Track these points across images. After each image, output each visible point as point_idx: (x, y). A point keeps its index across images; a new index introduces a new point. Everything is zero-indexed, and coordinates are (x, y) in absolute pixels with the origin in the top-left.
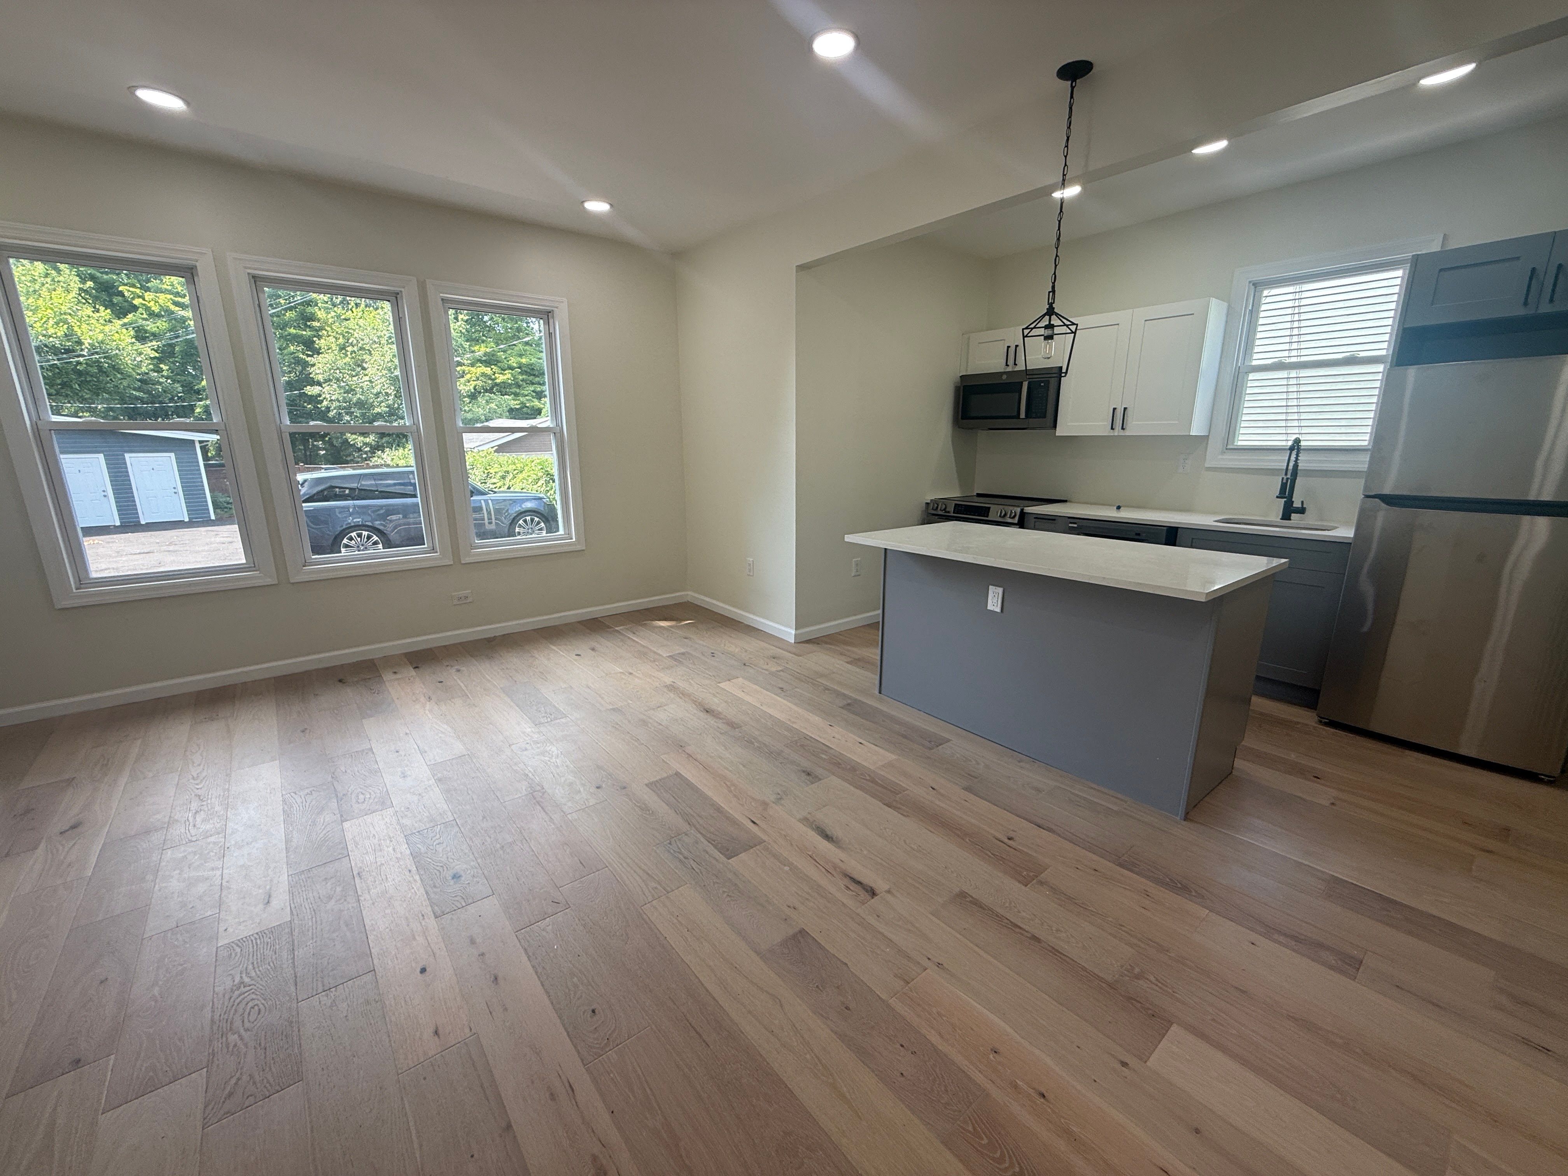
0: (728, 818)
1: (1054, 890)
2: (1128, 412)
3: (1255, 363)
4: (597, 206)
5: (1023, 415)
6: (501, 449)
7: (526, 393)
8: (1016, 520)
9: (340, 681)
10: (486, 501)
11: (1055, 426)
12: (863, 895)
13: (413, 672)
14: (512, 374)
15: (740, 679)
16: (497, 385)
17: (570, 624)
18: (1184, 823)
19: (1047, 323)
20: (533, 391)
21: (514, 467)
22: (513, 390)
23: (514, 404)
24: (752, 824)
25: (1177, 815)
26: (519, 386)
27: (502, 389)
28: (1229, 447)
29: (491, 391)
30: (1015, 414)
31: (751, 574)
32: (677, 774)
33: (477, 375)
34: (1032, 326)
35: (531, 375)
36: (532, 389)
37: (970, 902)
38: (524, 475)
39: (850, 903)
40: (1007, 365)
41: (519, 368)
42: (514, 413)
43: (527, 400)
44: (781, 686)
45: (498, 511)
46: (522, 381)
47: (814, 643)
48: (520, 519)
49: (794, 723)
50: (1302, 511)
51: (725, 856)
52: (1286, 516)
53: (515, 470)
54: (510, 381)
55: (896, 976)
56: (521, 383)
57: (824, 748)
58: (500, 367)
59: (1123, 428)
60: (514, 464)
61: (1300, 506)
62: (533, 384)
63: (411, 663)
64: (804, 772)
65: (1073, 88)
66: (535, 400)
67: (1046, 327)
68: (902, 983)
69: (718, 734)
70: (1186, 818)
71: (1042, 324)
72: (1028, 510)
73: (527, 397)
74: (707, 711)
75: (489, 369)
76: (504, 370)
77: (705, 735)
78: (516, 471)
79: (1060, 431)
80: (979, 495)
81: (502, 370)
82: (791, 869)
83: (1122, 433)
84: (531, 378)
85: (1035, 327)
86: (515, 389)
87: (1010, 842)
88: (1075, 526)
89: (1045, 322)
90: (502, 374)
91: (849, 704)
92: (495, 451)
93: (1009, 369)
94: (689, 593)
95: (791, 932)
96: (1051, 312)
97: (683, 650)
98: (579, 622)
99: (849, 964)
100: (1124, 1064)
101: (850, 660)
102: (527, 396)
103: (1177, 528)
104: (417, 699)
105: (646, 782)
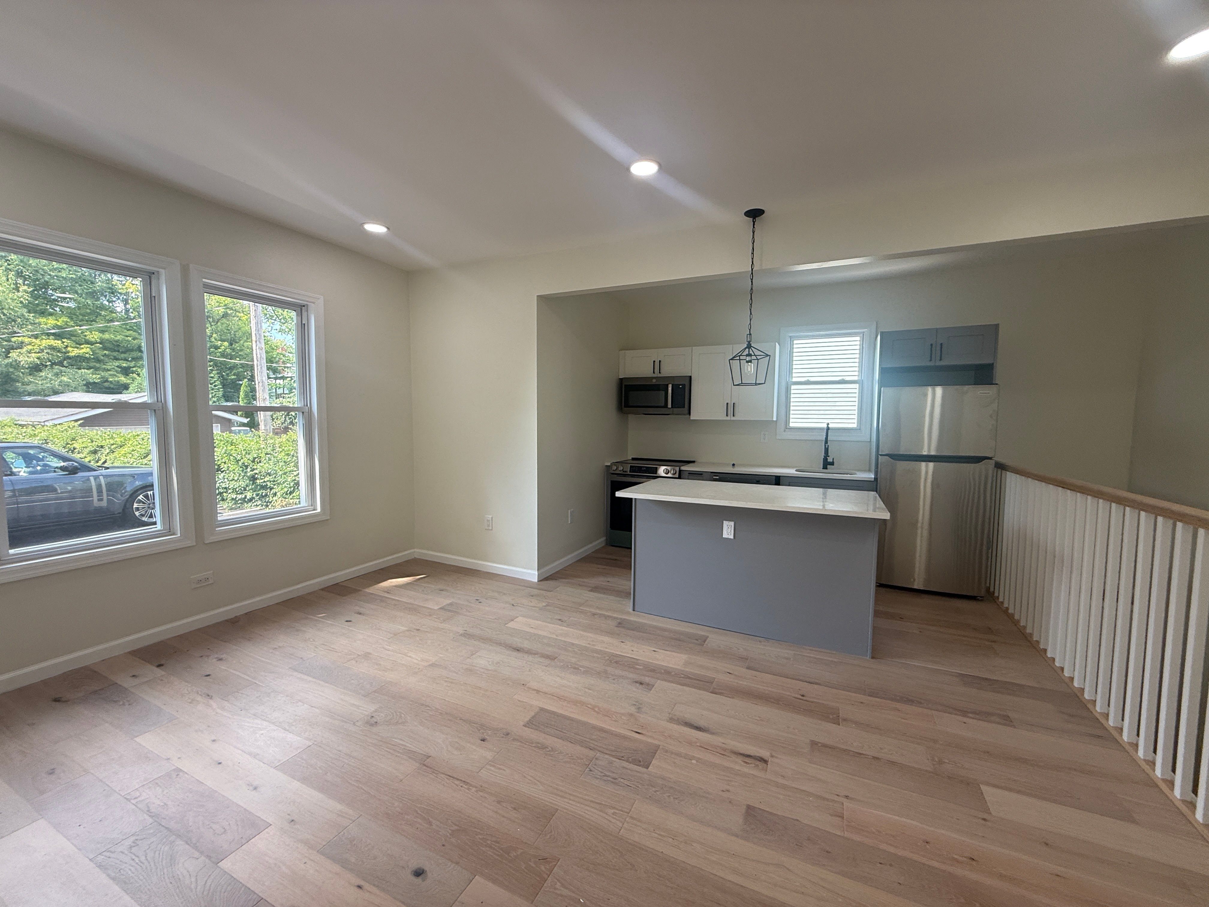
0: (616, 735)
1: (856, 723)
2: (736, 405)
3: (794, 380)
4: (375, 228)
5: (670, 406)
6: (88, 422)
7: (109, 367)
8: (677, 476)
9: (57, 700)
10: (96, 478)
11: (689, 413)
12: (761, 765)
13: (159, 672)
14: (91, 349)
15: (520, 619)
16: (69, 358)
17: (314, 592)
18: (873, 660)
19: (748, 353)
20: (117, 367)
21: (112, 442)
22: (92, 364)
23: (95, 378)
24: (637, 734)
25: (867, 656)
26: (98, 361)
27: (78, 362)
28: (787, 428)
29: (61, 364)
30: (663, 404)
31: (490, 528)
32: (542, 709)
33: (41, 347)
34: (739, 354)
35: (115, 351)
36: (117, 364)
37: (822, 746)
38: (126, 449)
39: (755, 772)
40: (654, 373)
41: (100, 343)
42: (91, 387)
43: (111, 375)
44: (559, 618)
45: (110, 486)
46: (103, 356)
47: (552, 579)
48: (139, 495)
49: (593, 645)
50: (832, 464)
51: (643, 766)
52: (825, 467)
53: (113, 445)
54: (87, 355)
55: (831, 815)
56: (102, 358)
57: (633, 660)
58: (74, 341)
59: (734, 416)
60: (112, 438)
61: (832, 461)
62: (117, 359)
63: (149, 662)
64: (636, 682)
65: (754, 223)
66: (120, 375)
67: (747, 355)
68: (840, 819)
69: (545, 667)
70: (873, 658)
71: (745, 354)
72: (683, 468)
73: (109, 372)
74: (518, 650)
75: (60, 342)
76: (80, 345)
77: (535, 671)
78: (115, 446)
79: (692, 417)
80: (633, 459)
81: (77, 344)
82: (697, 761)
83: (733, 418)
84: (115, 354)
85: (741, 355)
86: (95, 364)
87: (804, 698)
88: (718, 477)
89: (746, 352)
90: (78, 348)
91: (620, 623)
92: (80, 425)
93: (655, 375)
94: (415, 550)
95: (744, 811)
96: (749, 346)
97: (449, 602)
98: (322, 590)
99: (798, 819)
100: (984, 820)
101: (590, 589)
102: (109, 370)
103: (780, 476)
104: (193, 700)
105: (522, 723)
